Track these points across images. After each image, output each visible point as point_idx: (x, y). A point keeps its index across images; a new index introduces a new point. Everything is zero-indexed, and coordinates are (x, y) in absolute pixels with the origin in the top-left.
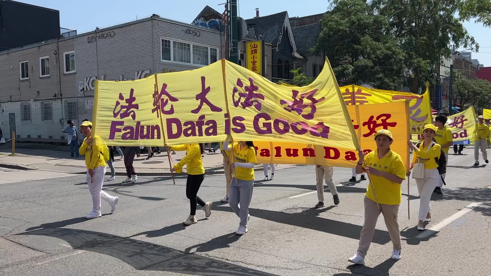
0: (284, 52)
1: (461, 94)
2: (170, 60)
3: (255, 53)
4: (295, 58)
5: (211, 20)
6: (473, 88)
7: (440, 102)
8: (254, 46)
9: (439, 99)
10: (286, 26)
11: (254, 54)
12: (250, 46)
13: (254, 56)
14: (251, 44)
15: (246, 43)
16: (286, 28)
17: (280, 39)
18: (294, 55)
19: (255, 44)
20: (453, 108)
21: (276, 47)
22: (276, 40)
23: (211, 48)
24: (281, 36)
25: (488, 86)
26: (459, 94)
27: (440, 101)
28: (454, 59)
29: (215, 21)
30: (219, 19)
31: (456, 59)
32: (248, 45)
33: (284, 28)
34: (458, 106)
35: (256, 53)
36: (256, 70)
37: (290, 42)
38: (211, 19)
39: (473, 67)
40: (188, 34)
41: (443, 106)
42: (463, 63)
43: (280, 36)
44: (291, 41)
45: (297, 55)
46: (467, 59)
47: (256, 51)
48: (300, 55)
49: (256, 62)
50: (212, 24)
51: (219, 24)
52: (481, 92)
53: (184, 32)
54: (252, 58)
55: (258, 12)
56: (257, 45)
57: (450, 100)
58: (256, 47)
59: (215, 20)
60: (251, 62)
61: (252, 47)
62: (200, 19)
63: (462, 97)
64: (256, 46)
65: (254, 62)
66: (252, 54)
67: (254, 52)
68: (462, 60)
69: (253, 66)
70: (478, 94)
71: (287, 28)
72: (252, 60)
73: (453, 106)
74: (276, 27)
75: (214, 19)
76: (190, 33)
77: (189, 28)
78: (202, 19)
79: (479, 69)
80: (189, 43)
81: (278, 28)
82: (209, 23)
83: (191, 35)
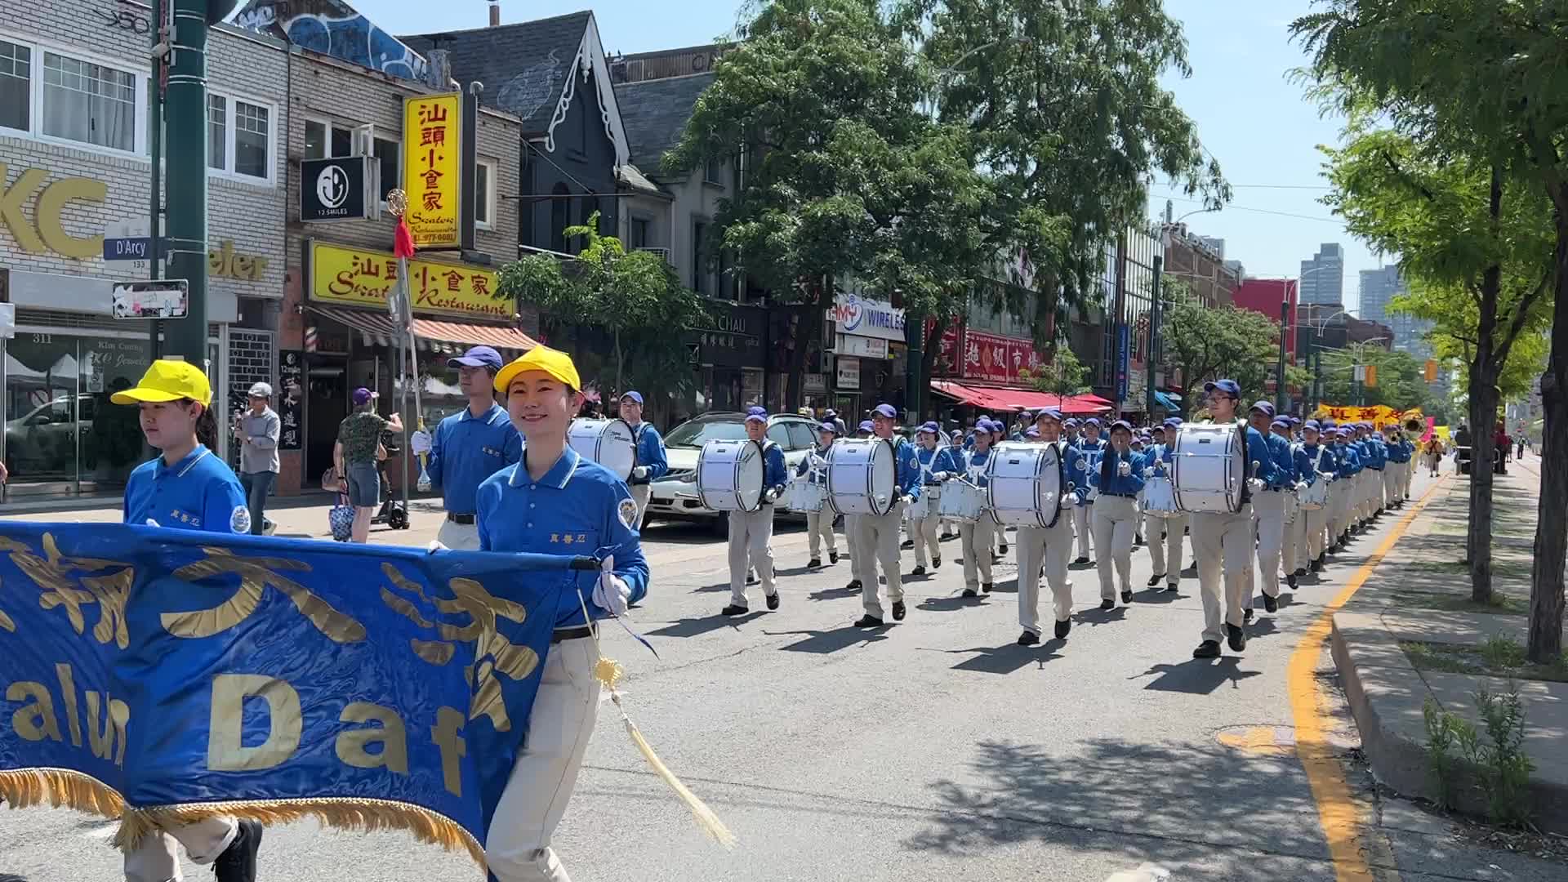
0: (578, 157)
1: (1186, 354)
2: (27, 129)
3: (436, 141)
4: (626, 186)
5: (297, 18)
6: (1219, 336)
7: (1122, 377)
8: (432, 116)
9: (1119, 367)
10: (589, 66)
11: (431, 146)
12: (421, 113)
13: (432, 152)
14: (423, 107)
15: (406, 102)
16: (586, 73)
17: (565, 109)
18: (619, 173)
19: (436, 107)
20: (1160, 396)
21: (543, 136)
22: (548, 111)
23: (238, 103)
24: (567, 100)
25: (1262, 330)
26: (1180, 354)
27: (1124, 373)
28: (1169, 245)
29: (315, 21)
30: (332, 15)
31: (1174, 244)
32: (413, 108)
33: (580, 70)
34: (1177, 392)
35: (442, 139)
36: (439, 207)
37: (604, 125)
38: (298, 13)
39: (1226, 276)
40: (124, 32)
41: (1132, 389)
42: (1196, 258)
43: (562, 99)
44: (607, 123)
45: (631, 175)
46: (1208, 249)
47: (439, 135)
48: (649, 178)
49: (439, 175)
50: (305, 31)
51: (329, 31)
52: (1245, 349)
53: (106, 22)
54: (424, 159)
55: (494, 12)
56: (444, 111)
57: (1149, 368)
58: (443, 119)
59: (314, 16)
60: (422, 175)
61: (426, 115)
62: (260, 12)
63: (1188, 362)
64: (440, 115)
65: (431, 176)
66: (426, 143)
67: (432, 138)
68: (1192, 251)
69: (429, 191)
70: (1236, 356)
71: (591, 70)
72: (425, 167)
73: (1160, 390)
74: (552, 63)
75: (312, 13)
76: (133, 26)
77: (131, 8)
78: (269, 10)
79: (1241, 283)
80: (131, 72)
81: (556, 69)
82: (294, 25)
83: (139, 37)
